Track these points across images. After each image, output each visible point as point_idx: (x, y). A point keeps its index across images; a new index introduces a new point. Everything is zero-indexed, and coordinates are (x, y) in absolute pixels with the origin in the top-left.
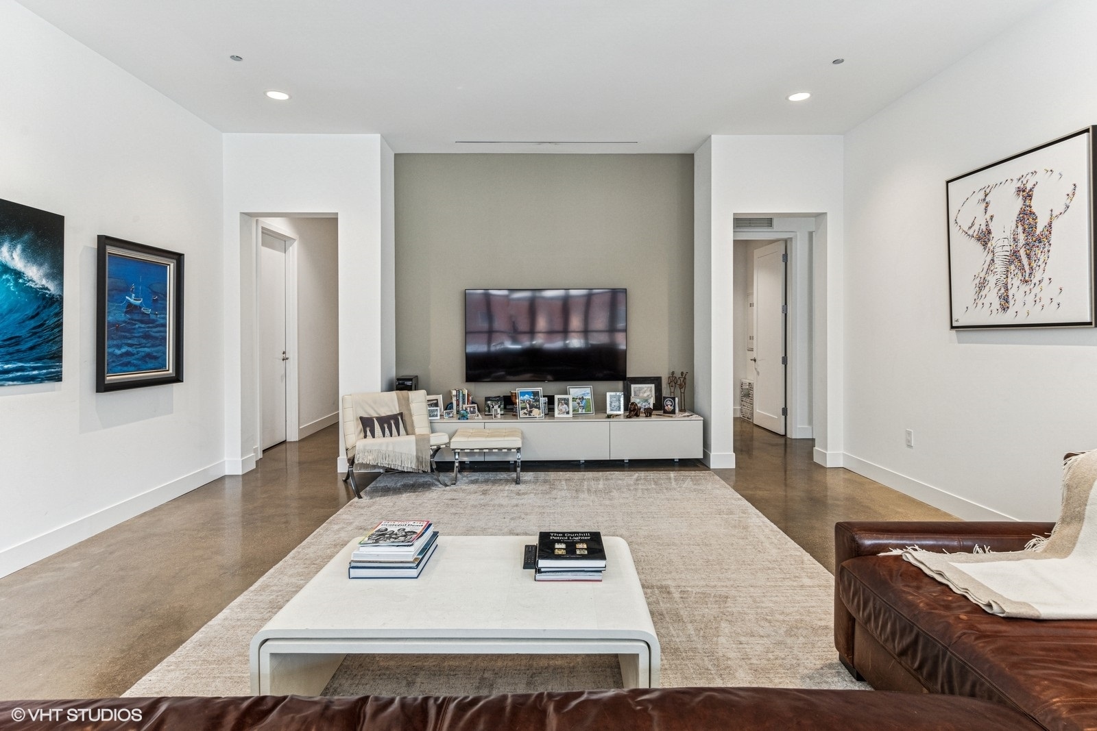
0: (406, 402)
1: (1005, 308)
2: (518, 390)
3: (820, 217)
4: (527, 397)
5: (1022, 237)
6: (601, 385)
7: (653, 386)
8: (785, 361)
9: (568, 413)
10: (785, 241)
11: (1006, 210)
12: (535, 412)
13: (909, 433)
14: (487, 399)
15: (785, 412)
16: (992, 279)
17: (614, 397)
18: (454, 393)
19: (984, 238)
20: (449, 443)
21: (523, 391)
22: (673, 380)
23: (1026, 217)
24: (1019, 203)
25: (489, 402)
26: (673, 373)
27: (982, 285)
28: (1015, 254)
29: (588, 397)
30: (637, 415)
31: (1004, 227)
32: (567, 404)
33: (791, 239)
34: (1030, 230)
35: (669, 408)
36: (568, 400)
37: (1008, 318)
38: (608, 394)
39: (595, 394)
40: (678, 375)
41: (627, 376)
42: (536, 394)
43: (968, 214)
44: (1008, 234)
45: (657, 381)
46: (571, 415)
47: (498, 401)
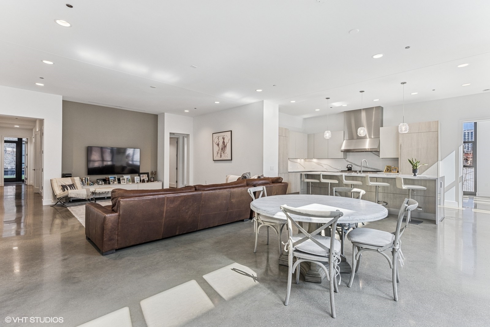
0: (73, 180)
1: (221, 157)
2: (110, 176)
3: (188, 135)
4: (112, 178)
5: (223, 145)
6: (133, 175)
7: (147, 175)
8: (177, 169)
9: (125, 182)
10: (177, 138)
11: (221, 141)
12: (115, 182)
13: (206, 181)
14: (97, 180)
15: (177, 182)
16: (219, 152)
17: (137, 178)
18: (84, 178)
19: (218, 145)
20: (95, 191)
21: (111, 177)
22: (152, 173)
23: (224, 142)
24: (223, 140)
25: (98, 181)
26: (152, 171)
27: (218, 153)
28: (222, 148)
29: (130, 178)
30: (145, 182)
31: (221, 144)
32: (124, 180)
33: (179, 138)
34: (224, 144)
35: (152, 180)
36: (124, 179)
37: (221, 159)
38: (135, 177)
39: (131, 178)
40: (154, 172)
41: (140, 172)
42: (115, 177)
43: (216, 140)
44: (221, 145)
45: (148, 174)
46: (126, 183)
47: (101, 180)
